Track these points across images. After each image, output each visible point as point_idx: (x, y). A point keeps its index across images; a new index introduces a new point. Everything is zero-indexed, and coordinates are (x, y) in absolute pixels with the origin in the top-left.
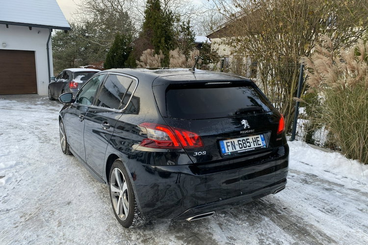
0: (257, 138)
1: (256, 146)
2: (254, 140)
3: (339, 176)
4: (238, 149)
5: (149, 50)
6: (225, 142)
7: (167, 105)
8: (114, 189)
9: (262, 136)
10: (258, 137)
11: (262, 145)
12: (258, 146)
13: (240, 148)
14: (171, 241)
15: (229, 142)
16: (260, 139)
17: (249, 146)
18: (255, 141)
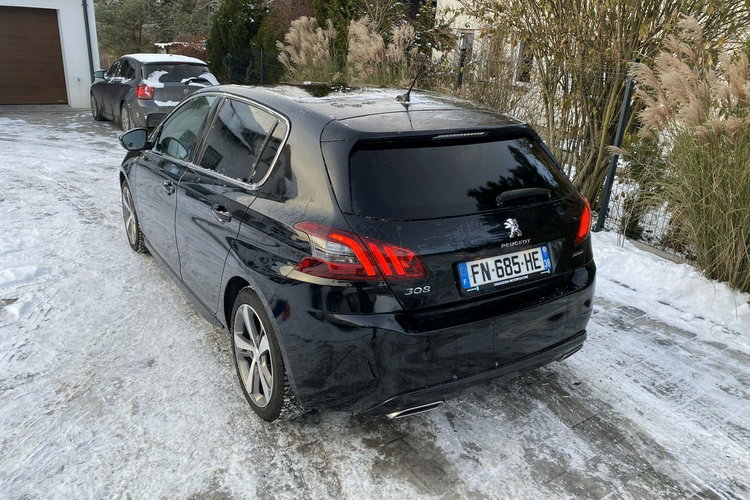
0: (533, 253)
1: (531, 271)
2: (528, 259)
3: (688, 315)
4: (494, 278)
5: (304, 19)
6: (469, 265)
7: (353, 185)
8: (240, 344)
9: (544, 249)
10: (537, 252)
11: (543, 268)
12: (535, 271)
13: (499, 276)
14: (355, 449)
15: (477, 265)
16: (539, 256)
17: (516, 272)
18: (530, 261)
